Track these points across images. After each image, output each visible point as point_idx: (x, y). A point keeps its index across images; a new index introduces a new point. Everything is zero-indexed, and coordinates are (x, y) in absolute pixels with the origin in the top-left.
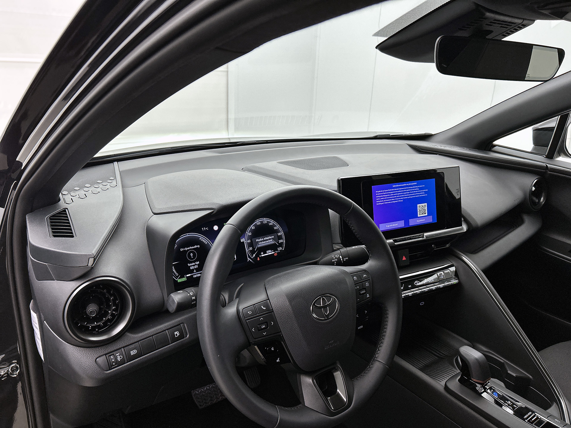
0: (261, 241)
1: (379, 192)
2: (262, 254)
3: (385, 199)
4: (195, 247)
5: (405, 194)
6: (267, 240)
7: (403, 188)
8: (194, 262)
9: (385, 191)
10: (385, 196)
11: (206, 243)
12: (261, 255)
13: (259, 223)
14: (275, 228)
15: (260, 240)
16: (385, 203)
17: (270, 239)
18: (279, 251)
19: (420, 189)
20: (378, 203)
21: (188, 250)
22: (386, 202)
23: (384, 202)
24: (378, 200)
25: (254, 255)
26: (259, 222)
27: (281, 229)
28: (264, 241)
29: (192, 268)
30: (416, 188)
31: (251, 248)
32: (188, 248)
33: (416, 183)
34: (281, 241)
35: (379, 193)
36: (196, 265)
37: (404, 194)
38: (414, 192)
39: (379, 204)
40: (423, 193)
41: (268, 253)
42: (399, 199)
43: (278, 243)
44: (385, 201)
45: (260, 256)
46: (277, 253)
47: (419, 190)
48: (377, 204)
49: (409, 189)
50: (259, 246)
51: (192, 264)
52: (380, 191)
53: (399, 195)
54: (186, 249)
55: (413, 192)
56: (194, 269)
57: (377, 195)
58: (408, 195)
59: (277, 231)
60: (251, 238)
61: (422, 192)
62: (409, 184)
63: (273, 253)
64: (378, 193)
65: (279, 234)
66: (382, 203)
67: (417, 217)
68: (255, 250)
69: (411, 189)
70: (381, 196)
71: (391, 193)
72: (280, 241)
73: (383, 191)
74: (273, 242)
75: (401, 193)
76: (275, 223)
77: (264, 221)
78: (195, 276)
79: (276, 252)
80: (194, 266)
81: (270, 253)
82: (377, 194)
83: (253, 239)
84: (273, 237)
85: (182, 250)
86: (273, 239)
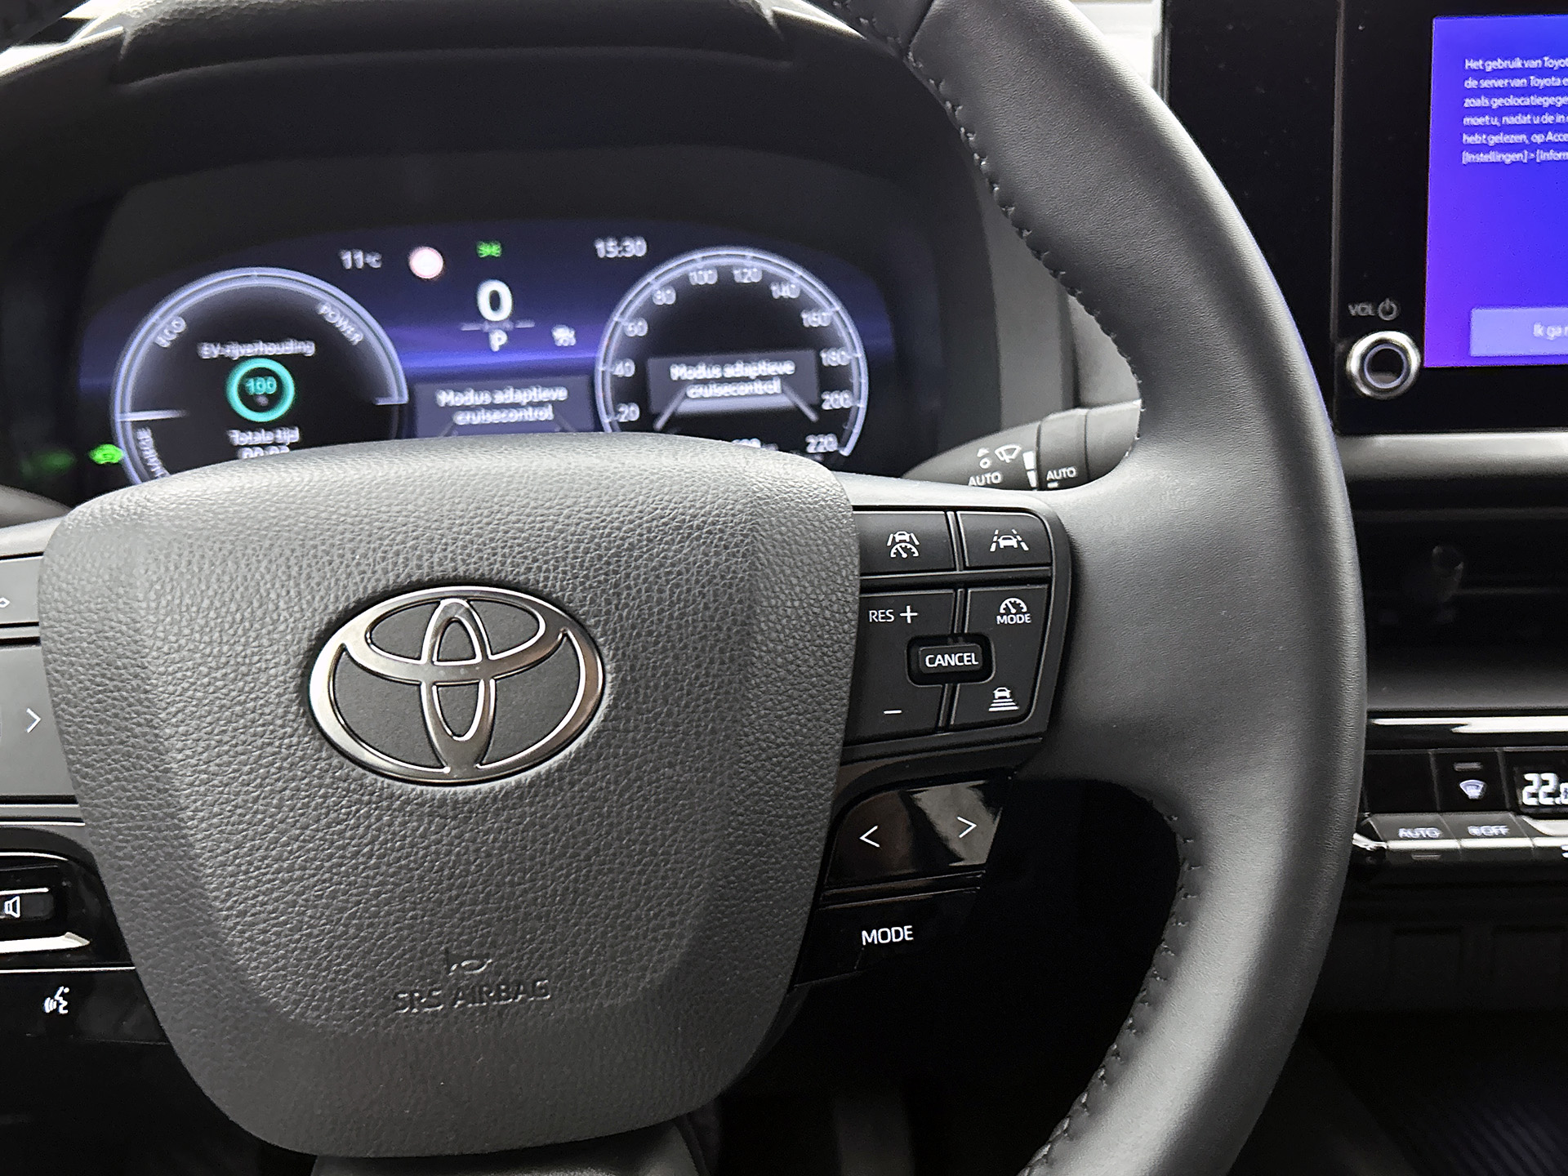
0: (705, 382)
1: (1491, 66)
3: (1543, 129)
4: (290, 347)
6: (746, 380)
8: (270, 426)
9: (1549, 62)
10: (1547, 101)
11: (356, 339)
13: (708, 278)
14: (810, 319)
15: (702, 372)
16: (1542, 156)
17: (765, 378)
20: (1476, 149)
21: (244, 359)
22: (1547, 146)
23: (1533, 147)
24: (1473, 130)
27: (848, 330)
28: (723, 381)
31: (631, 412)
32: (249, 351)
34: (841, 400)
35: (1497, 74)
36: (280, 445)
39: (1483, 158)
43: (817, 407)
44: (1538, 138)
48: (1467, 157)
50: (690, 407)
51: (257, 439)
52: (1499, 64)
57: (1477, 93)
59: (820, 340)
60: (640, 351)
64: (1481, 74)
65: (831, 358)
66: (1517, 156)
68: (659, 426)
70: (1512, 101)
72: (834, 401)
73: (1534, 64)
74: (785, 401)
76: (817, 290)
77: (740, 267)
80: (266, 446)
82: (1471, 83)
83: (653, 363)
84: (788, 368)
85: (209, 351)
86: (784, 378)
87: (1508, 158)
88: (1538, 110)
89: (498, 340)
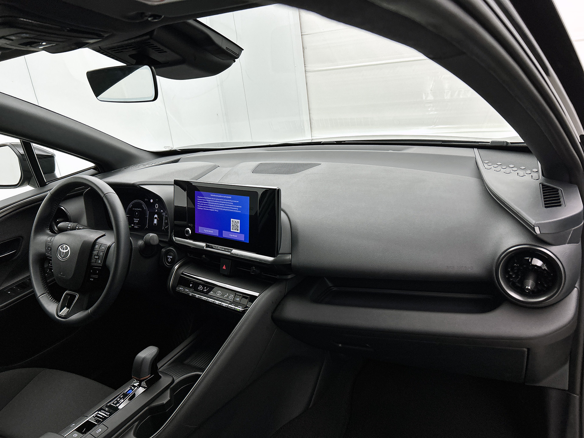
3: (204, 205)
4: (140, 209)
5: (221, 206)
7: (219, 199)
8: (137, 218)
10: (204, 202)
11: (145, 209)
19: (235, 204)
20: (199, 207)
22: (205, 208)
23: (203, 208)
24: (199, 205)
29: (135, 221)
30: (231, 202)
32: (136, 209)
33: (231, 197)
35: (200, 198)
36: (137, 220)
37: (219, 205)
38: (229, 205)
40: (237, 209)
42: (216, 208)
47: (232, 205)
48: (198, 208)
49: (224, 201)
52: (200, 197)
53: (216, 205)
55: (227, 205)
58: (223, 207)
61: (236, 207)
62: (225, 197)
64: (199, 198)
67: (230, 231)
69: (226, 201)
71: (209, 201)
73: (204, 198)
75: (217, 204)
82: (198, 199)
85: (133, 209)
87: (201, 209)
88: (203, 203)
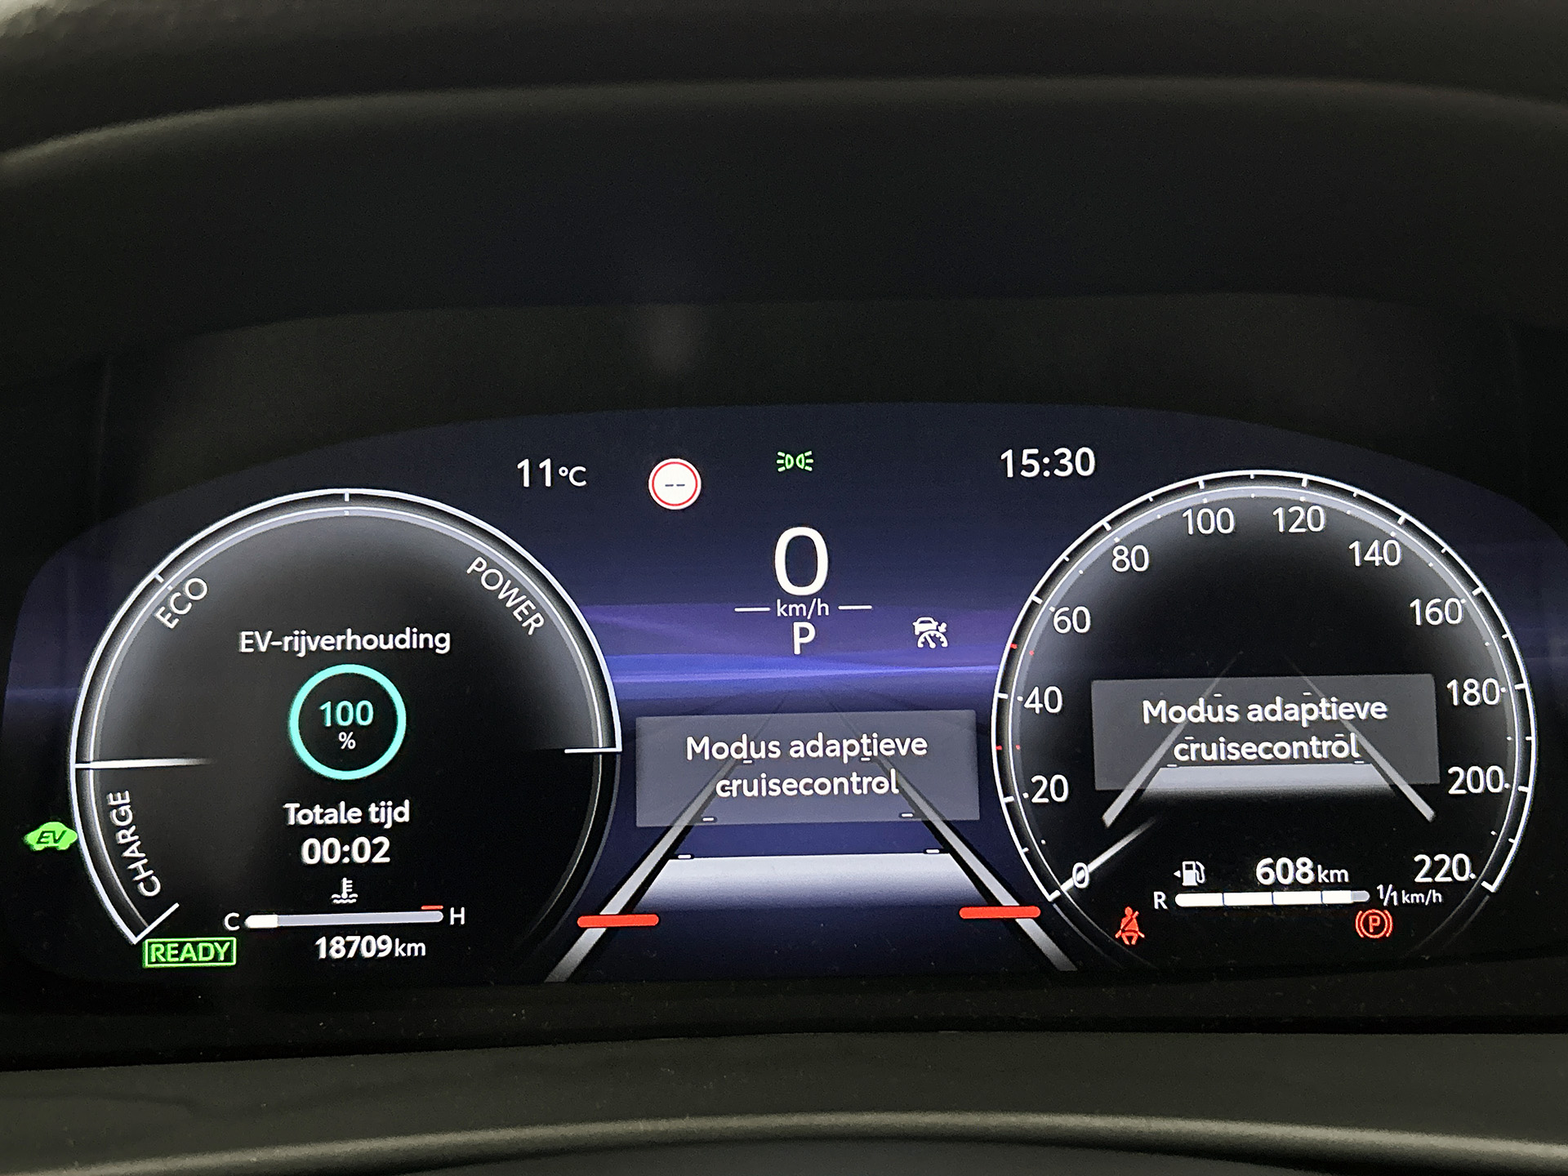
0: (1205, 733)
2: (1190, 877)
6: (1290, 731)
8: (358, 794)
11: (533, 624)
12: (1179, 887)
13: (1221, 523)
14: (1425, 612)
15: (1201, 712)
17: (1326, 730)
18: (1424, 888)
21: (321, 659)
25: (1081, 875)
26: (1215, 506)
27: (1503, 639)
28: (1243, 732)
29: (316, 852)
31: (1054, 788)
32: (326, 642)
34: (1486, 780)
36: (375, 831)
41: (1277, 887)
43: (1434, 794)
45: (1159, 899)
46: (1398, 911)
50: (1172, 781)
51: (333, 817)
54: (302, 644)
56: (339, 870)
60: (1079, 665)
63: (1344, 897)
65: (1469, 692)
68: (1110, 817)
72: (1469, 780)
74: (1363, 777)
76: (1442, 557)
77: (1286, 503)
78: (338, 943)
79: (1388, 894)
80: (346, 833)
81: (1296, 886)
83: (1103, 692)
84: (1378, 710)
86: (1366, 726)
89: (802, 635)
